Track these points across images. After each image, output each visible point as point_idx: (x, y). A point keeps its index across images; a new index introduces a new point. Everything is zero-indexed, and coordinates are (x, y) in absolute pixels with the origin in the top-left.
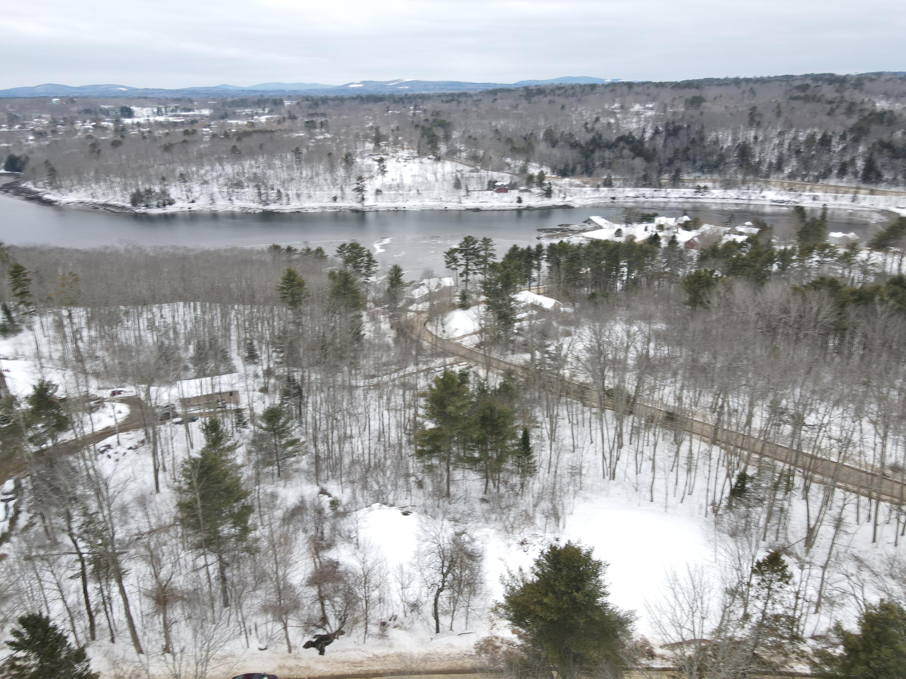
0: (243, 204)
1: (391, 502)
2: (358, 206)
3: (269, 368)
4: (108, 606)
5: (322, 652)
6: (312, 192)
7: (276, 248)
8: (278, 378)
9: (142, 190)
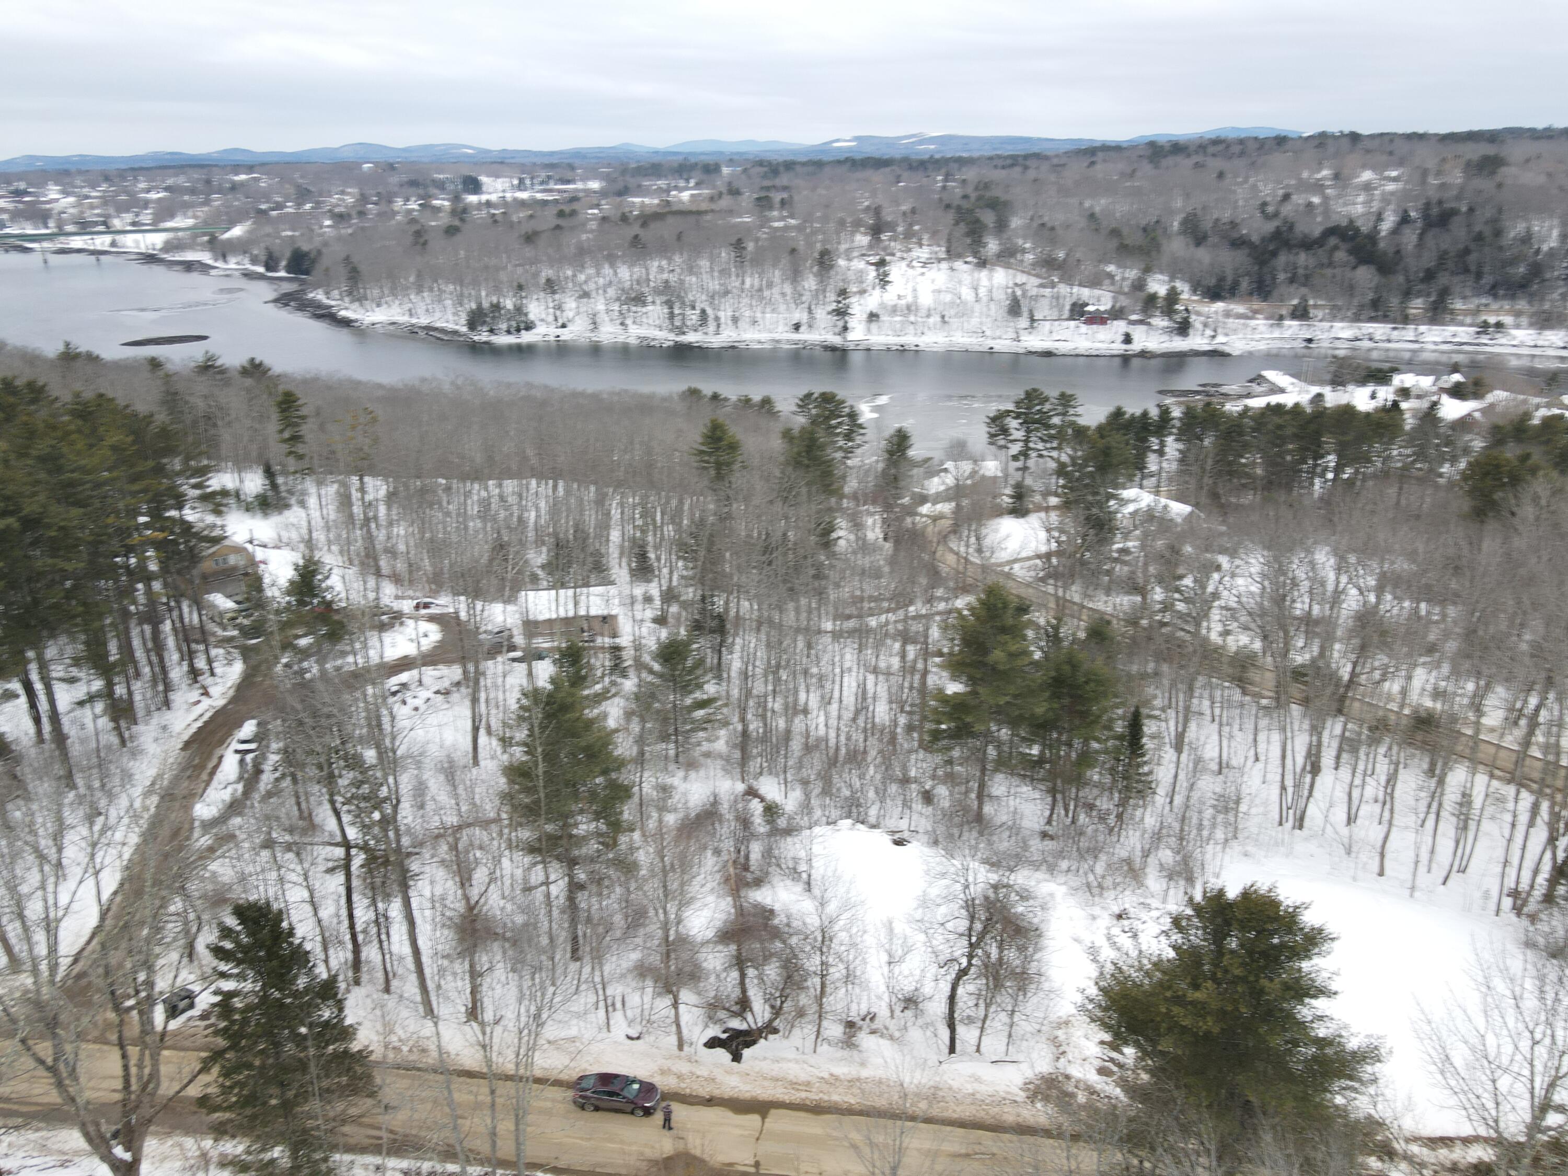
0: (644, 332)
1: (872, 820)
2: (836, 340)
3: (670, 589)
4: (383, 931)
5: (737, 1058)
6: (759, 315)
7: (694, 393)
8: (684, 605)
9: (486, 305)
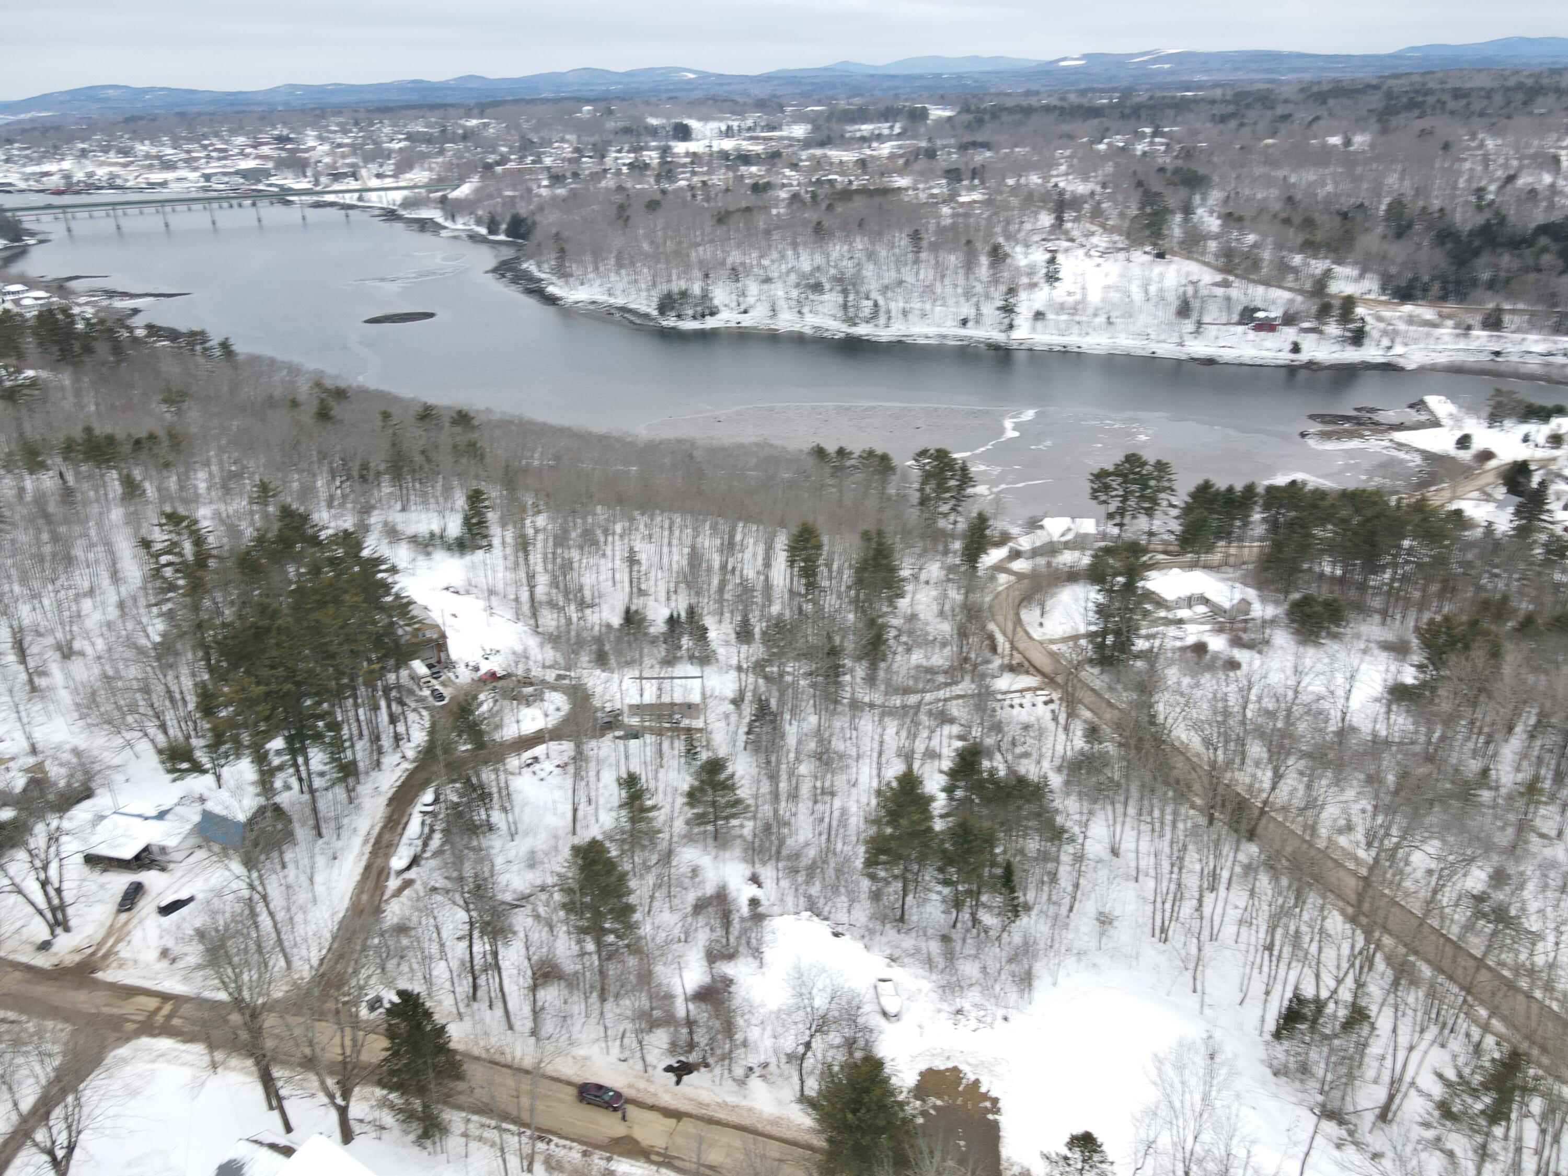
0: (818, 321)
1: (826, 913)
5: (678, 1081)
6: (928, 308)
7: (819, 452)
9: (675, 290)
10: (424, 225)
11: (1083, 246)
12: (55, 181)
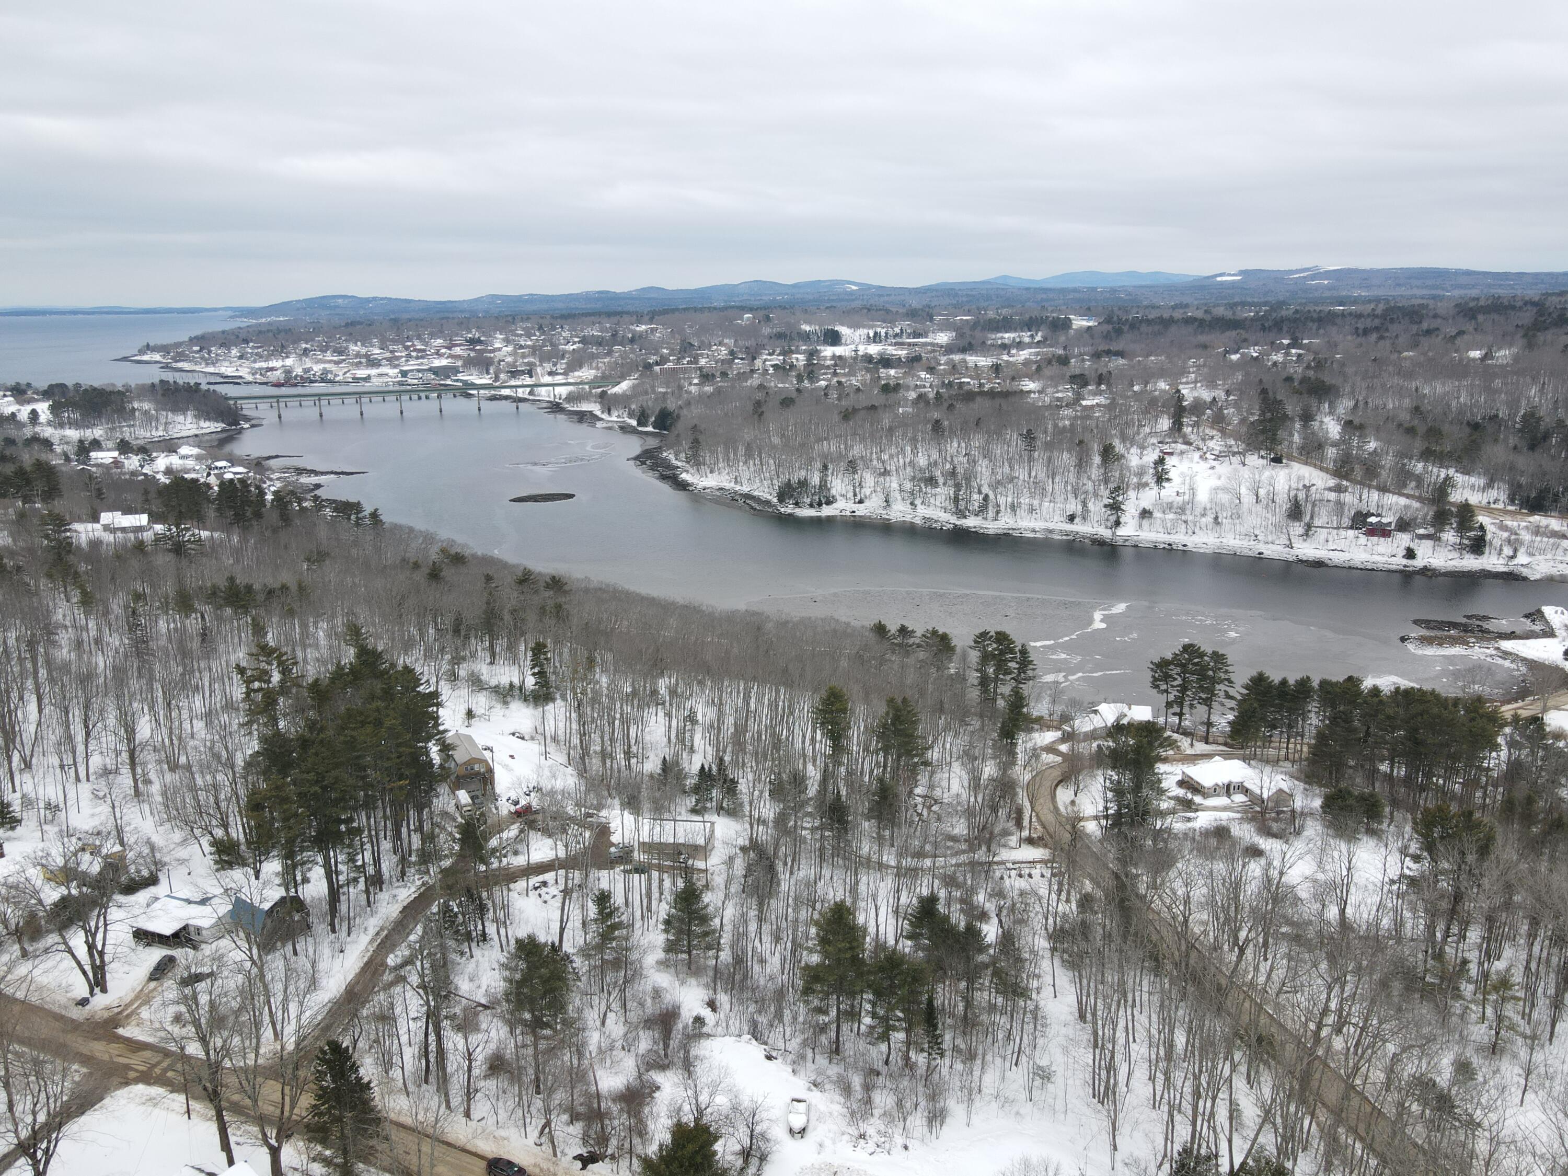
0: (929, 513)
1: (767, 1039)
6: (1036, 503)
7: (881, 628)
9: (795, 480)
10: (582, 417)
11: (1199, 449)
12: (278, 375)
